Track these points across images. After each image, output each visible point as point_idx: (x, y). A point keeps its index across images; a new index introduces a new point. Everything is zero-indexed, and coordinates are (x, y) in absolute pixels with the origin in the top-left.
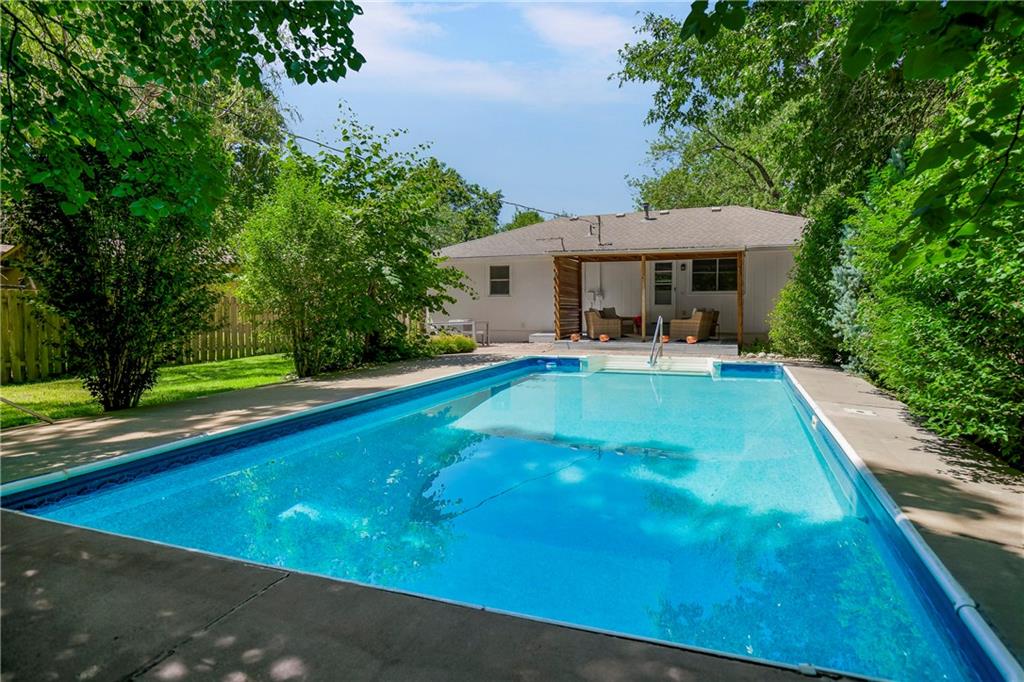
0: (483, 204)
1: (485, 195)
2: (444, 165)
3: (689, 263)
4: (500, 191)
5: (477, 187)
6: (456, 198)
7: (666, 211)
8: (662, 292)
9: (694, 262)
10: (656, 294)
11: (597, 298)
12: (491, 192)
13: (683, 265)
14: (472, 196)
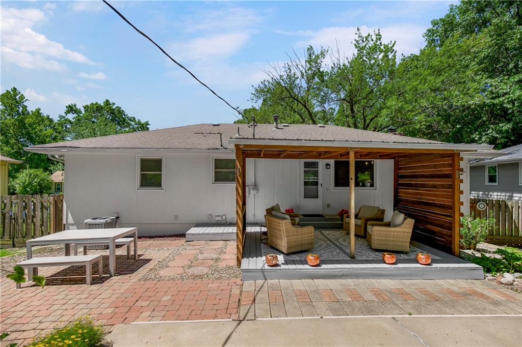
0: (138, 127)
1: (139, 123)
2: (114, 104)
3: (332, 162)
4: (148, 122)
5: (134, 118)
6: (121, 123)
7: (287, 124)
8: (310, 187)
9: (336, 162)
10: (305, 188)
11: (252, 191)
12: (143, 121)
13: (327, 165)
14: (131, 123)
